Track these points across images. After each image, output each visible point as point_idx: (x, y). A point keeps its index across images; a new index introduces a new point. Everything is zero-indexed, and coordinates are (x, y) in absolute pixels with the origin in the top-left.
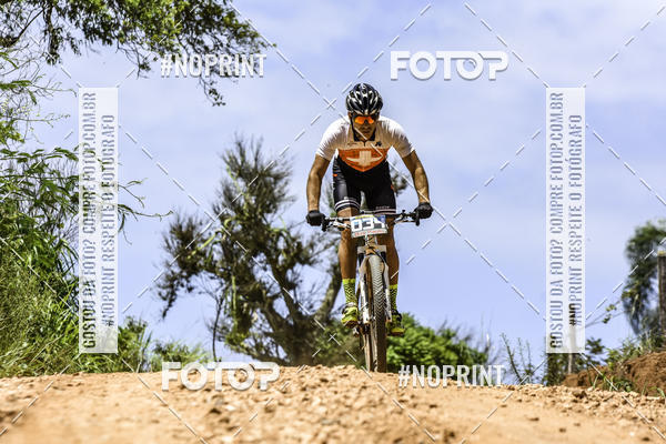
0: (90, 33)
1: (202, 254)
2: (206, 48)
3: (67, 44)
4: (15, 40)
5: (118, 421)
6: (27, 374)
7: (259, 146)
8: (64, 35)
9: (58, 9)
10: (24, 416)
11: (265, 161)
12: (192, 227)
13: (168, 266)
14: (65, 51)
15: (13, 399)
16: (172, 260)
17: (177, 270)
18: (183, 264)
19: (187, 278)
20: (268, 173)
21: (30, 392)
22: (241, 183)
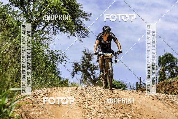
0: (60, 31)
1: (79, 68)
2: (80, 33)
3: (57, 32)
4: (49, 32)
5: (65, 95)
6: (50, 87)
7: (89, 50)
8: (56, 31)
9: (56, 27)
10: (50, 94)
11: (89, 52)
12: (77, 63)
13: (73, 70)
14: (57, 34)
15: (48, 91)
16: (74, 69)
17: (75, 70)
18: (76, 70)
19: (76, 72)
20: (90, 54)
21: (50, 90)
22: (85, 56)
